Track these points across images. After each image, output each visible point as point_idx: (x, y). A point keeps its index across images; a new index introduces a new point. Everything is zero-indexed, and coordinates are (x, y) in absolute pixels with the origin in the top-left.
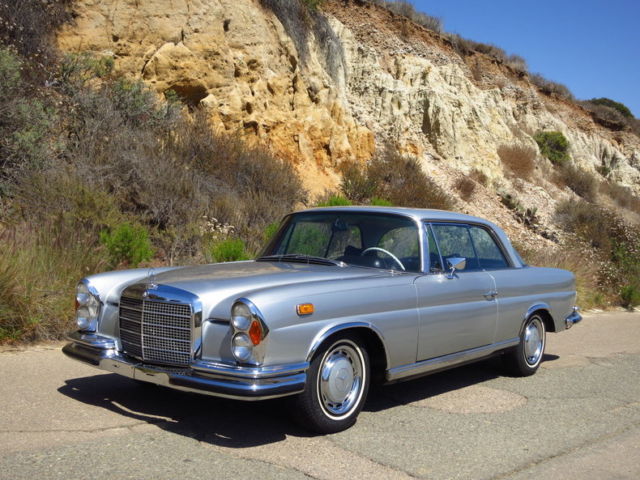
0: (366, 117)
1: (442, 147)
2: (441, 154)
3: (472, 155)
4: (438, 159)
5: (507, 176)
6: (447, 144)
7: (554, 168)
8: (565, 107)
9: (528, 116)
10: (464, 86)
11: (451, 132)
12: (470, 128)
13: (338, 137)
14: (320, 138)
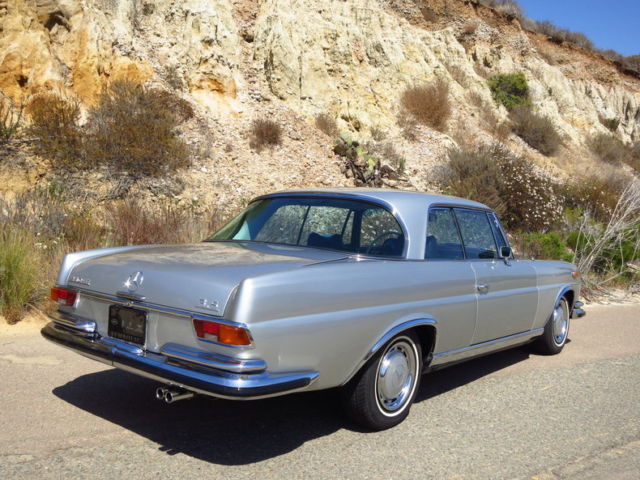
0: (165, 50)
1: (277, 85)
2: (276, 94)
3: (330, 94)
4: (269, 100)
5: (400, 123)
6: (287, 80)
7: (508, 116)
8: (580, 57)
9: (502, 62)
10: (375, 19)
11: (293, 64)
12: (348, 63)
13: (39, 66)
14: (15, 69)
